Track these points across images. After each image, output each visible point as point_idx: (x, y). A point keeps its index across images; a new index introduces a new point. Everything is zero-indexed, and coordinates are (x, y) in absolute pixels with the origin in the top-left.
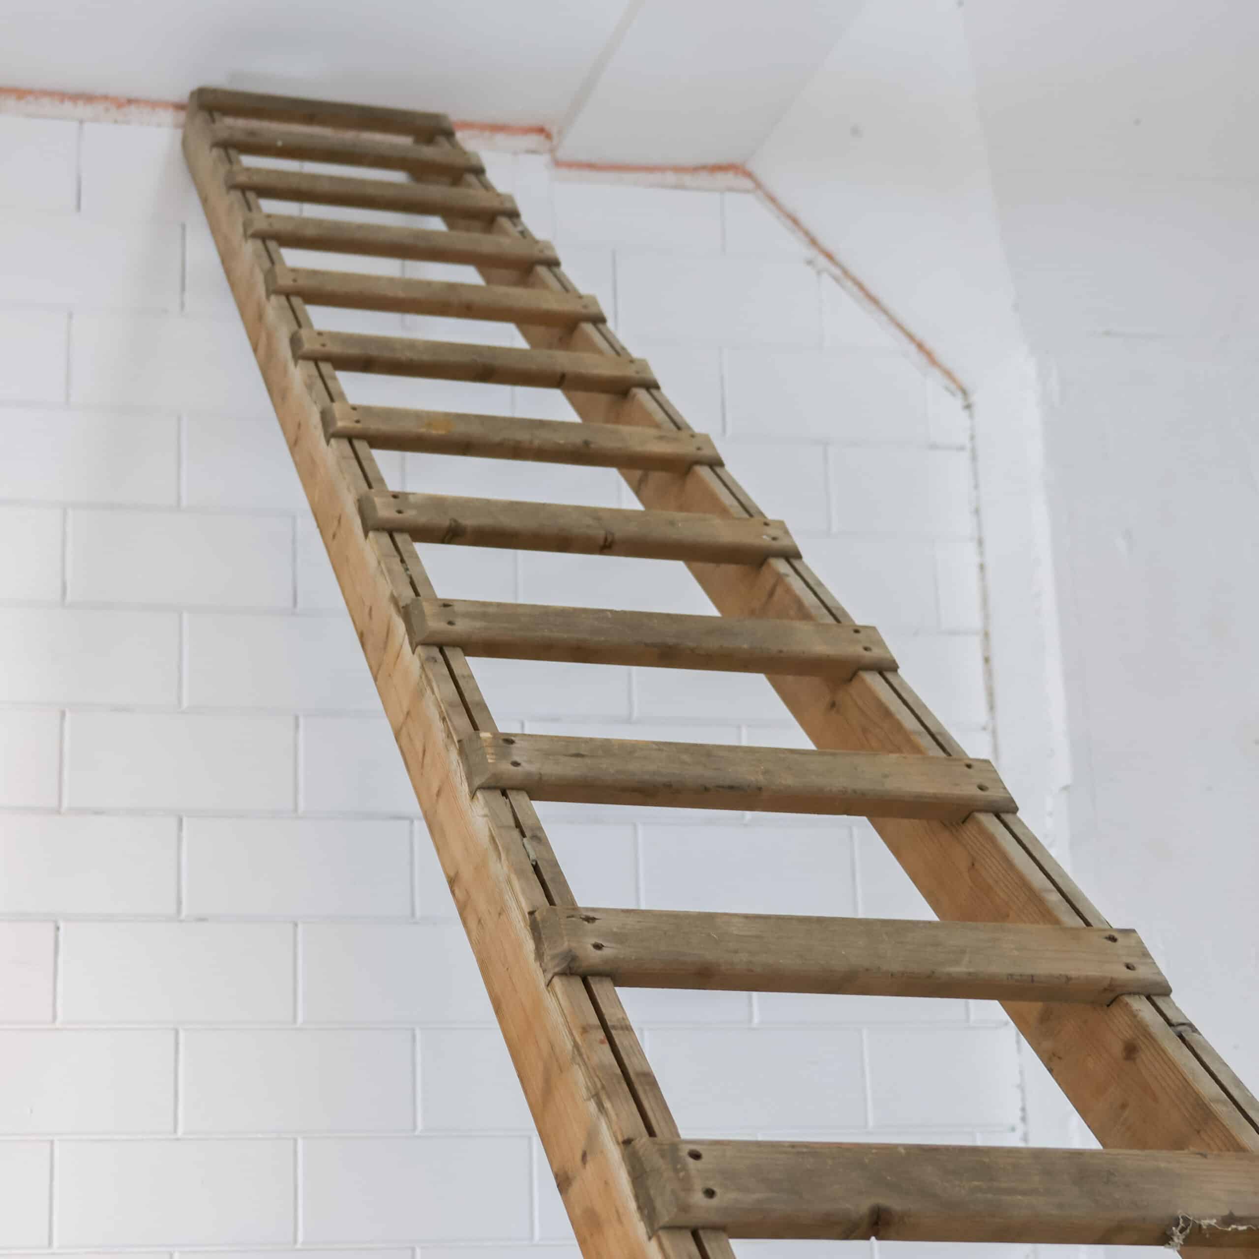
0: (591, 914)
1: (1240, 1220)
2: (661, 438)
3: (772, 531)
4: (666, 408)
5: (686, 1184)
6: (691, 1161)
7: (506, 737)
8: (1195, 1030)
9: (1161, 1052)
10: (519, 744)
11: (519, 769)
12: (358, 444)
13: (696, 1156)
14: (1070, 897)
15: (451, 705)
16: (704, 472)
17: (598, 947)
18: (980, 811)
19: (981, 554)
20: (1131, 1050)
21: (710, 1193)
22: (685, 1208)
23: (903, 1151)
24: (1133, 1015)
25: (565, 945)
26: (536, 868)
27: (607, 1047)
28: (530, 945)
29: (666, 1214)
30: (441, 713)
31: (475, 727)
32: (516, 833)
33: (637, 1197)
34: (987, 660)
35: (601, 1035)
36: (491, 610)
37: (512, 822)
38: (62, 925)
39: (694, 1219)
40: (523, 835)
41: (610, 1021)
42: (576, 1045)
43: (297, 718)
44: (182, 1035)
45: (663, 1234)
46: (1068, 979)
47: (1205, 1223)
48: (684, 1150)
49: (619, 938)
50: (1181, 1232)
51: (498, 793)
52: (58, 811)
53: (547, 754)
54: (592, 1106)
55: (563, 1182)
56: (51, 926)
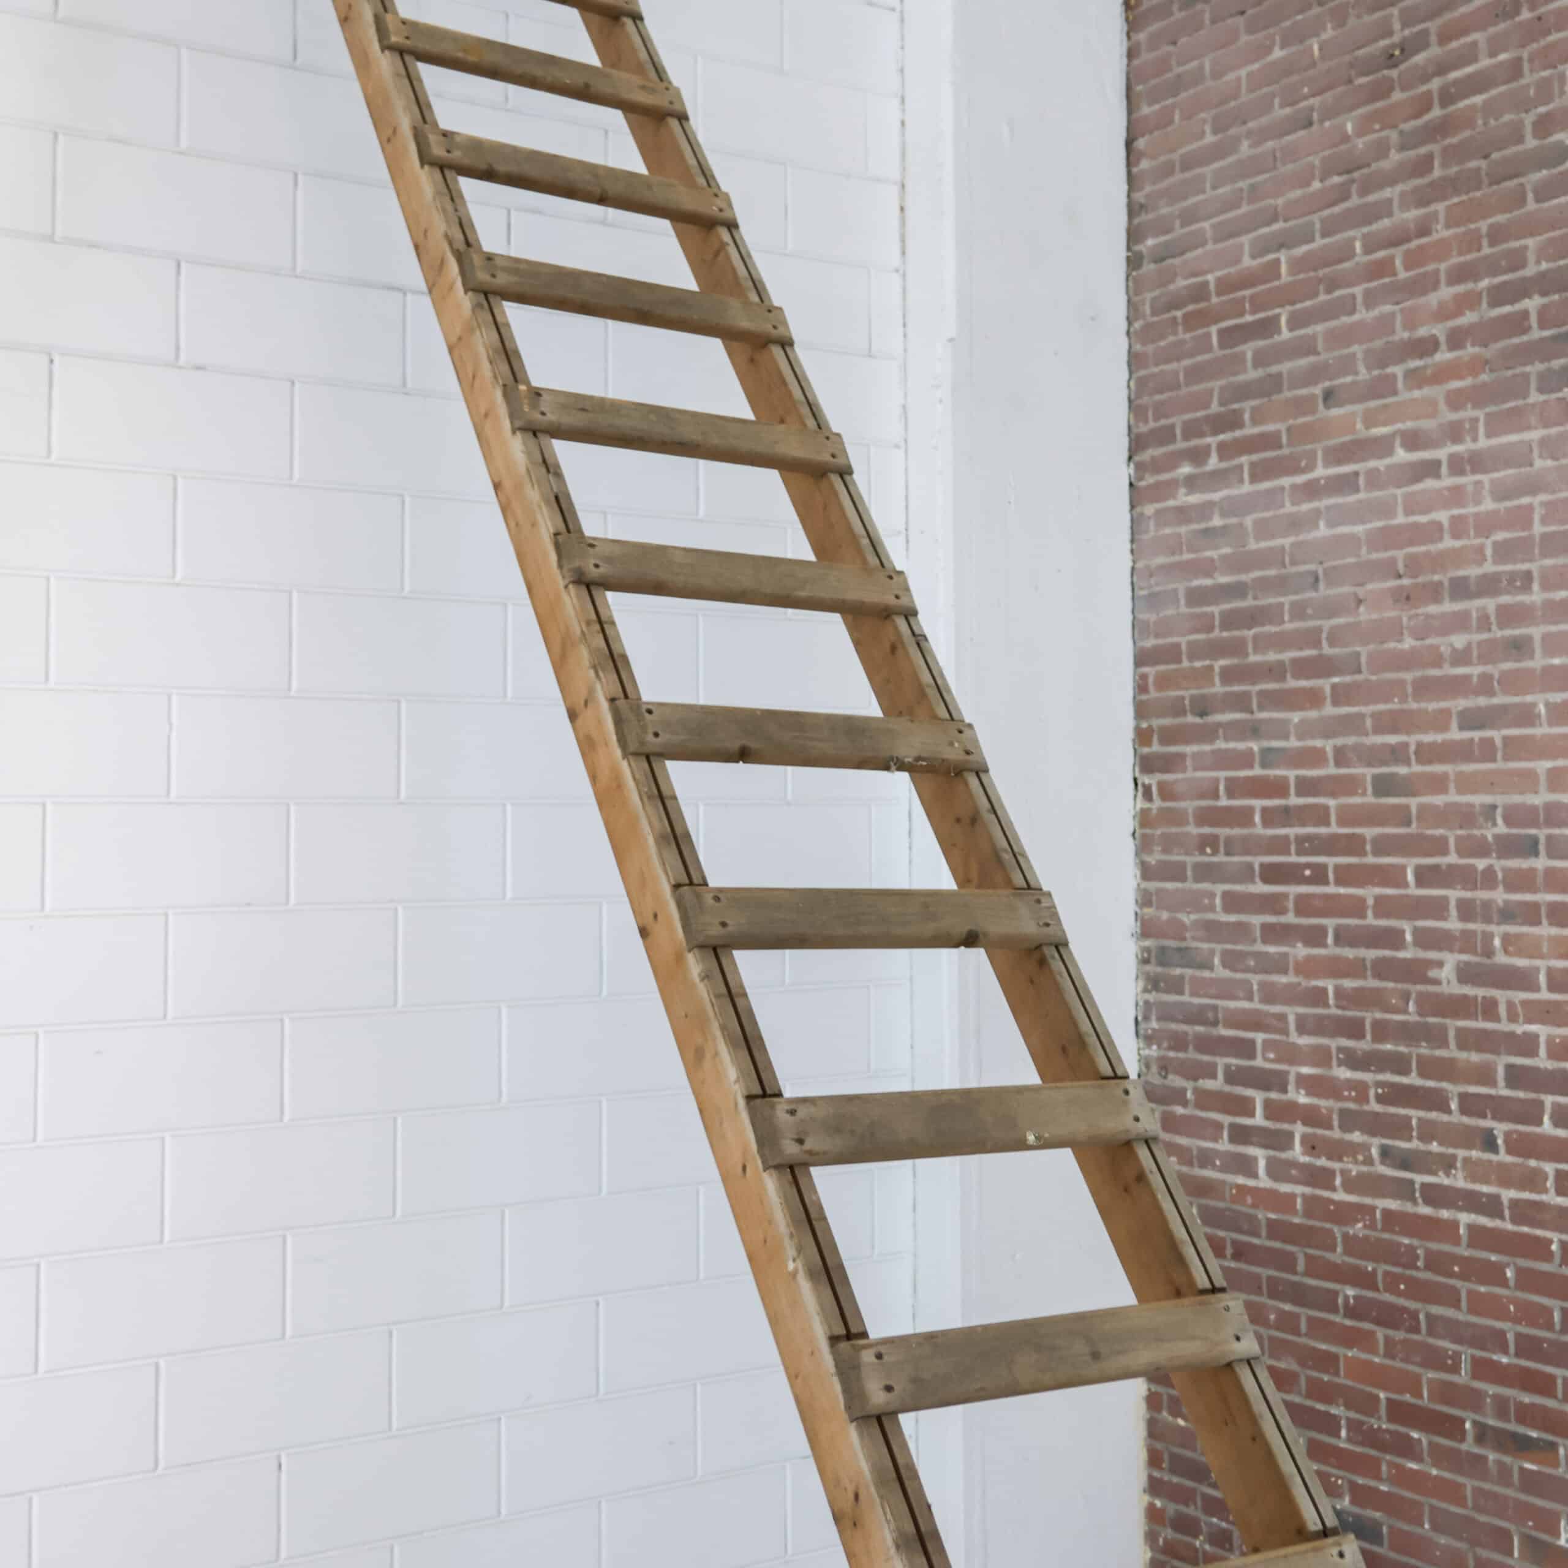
0: (592, 542)
1: (924, 759)
2: (643, 87)
3: (719, 202)
4: (649, 45)
5: (644, 728)
6: (647, 715)
7: (537, 391)
8: (926, 639)
9: (907, 654)
10: (545, 396)
11: (544, 418)
12: (407, 58)
13: (650, 712)
14: (875, 543)
15: (495, 351)
16: (674, 123)
17: (597, 566)
18: (832, 472)
19: (903, 111)
20: (893, 649)
21: (656, 735)
22: (642, 743)
23: (759, 713)
24: (896, 628)
25: (577, 563)
26: (557, 498)
27: (601, 635)
28: (553, 557)
29: (633, 747)
30: (488, 356)
31: (516, 380)
32: (544, 470)
33: (617, 734)
34: (902, 209)
35: (597, 627)
36: (522, 266)
37: (540, 460)
38: (56, 359)
39: (647, 749)
40: (548, 471)
41: (603, 618)
42: (582, 632)
43: (296, 175)
44: (180, 480)
45: (630, 757)
46: (863, 603)
47: (906, 760)
48: (644, 707)
49: (609, 560)
50: (895, 764)
51: (531, 435)
52: (51, 238)
53: (564, 407)
54: (592, 673)
55: (573, 716)
56: (46, 360)
